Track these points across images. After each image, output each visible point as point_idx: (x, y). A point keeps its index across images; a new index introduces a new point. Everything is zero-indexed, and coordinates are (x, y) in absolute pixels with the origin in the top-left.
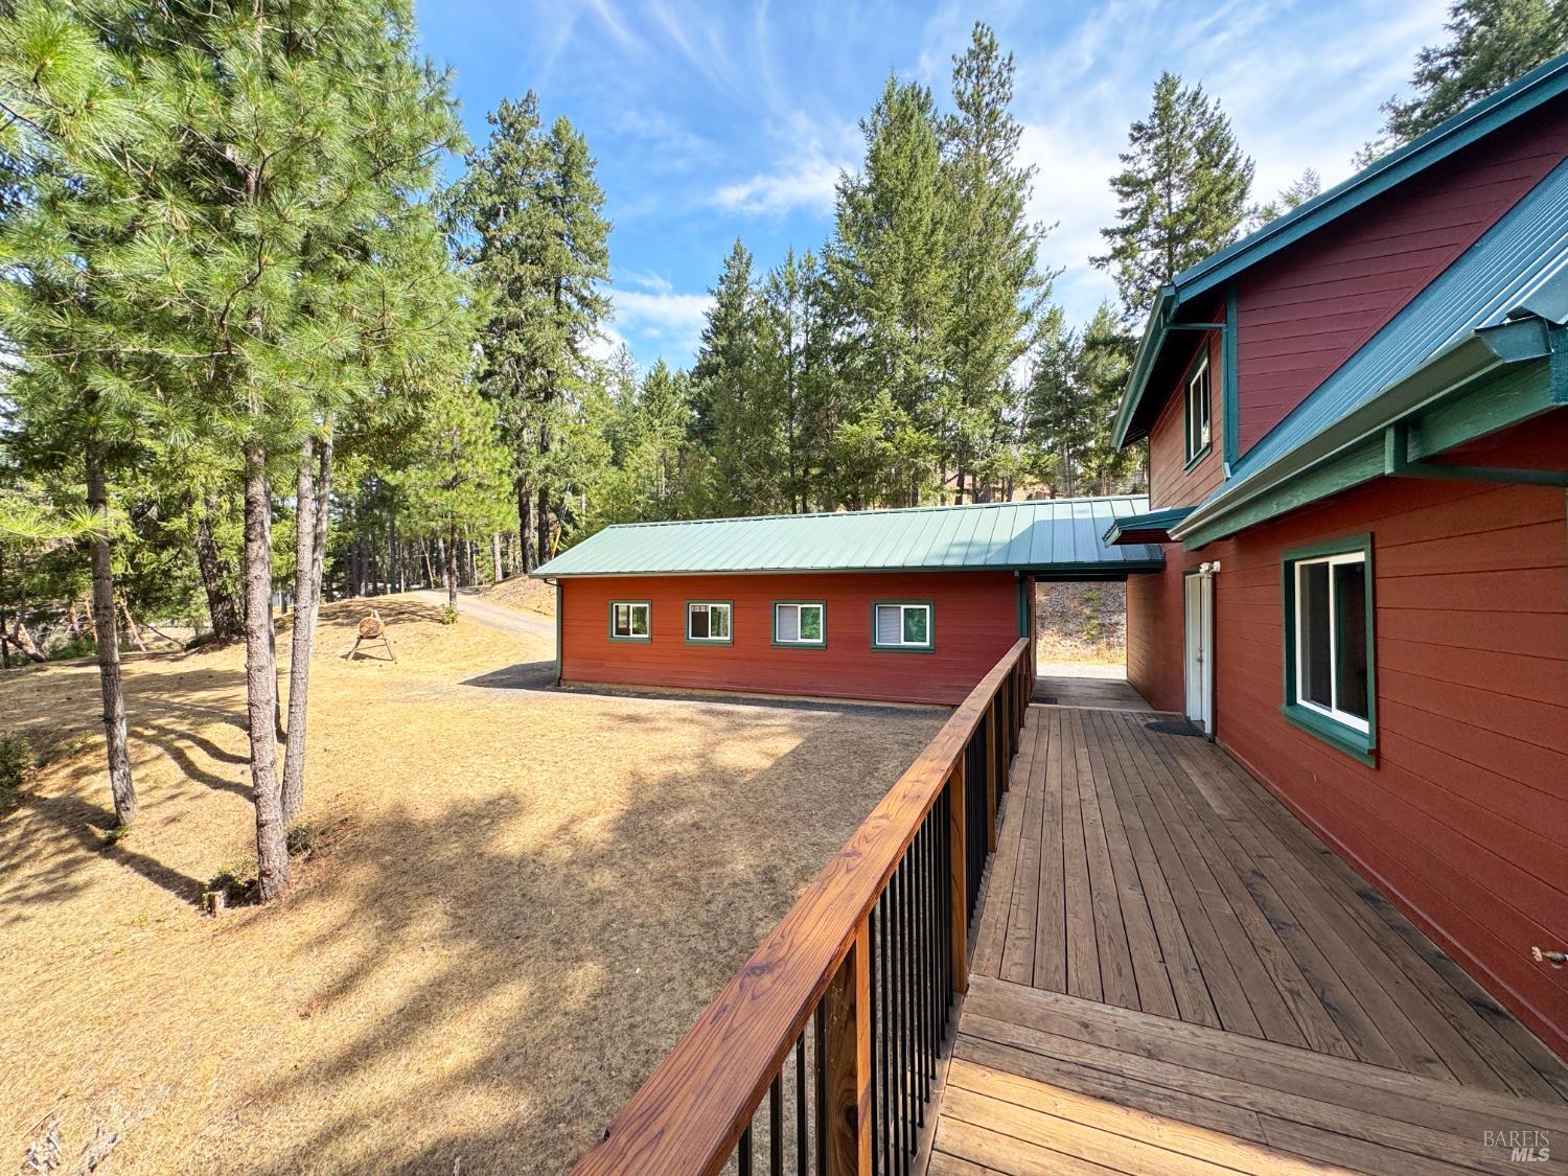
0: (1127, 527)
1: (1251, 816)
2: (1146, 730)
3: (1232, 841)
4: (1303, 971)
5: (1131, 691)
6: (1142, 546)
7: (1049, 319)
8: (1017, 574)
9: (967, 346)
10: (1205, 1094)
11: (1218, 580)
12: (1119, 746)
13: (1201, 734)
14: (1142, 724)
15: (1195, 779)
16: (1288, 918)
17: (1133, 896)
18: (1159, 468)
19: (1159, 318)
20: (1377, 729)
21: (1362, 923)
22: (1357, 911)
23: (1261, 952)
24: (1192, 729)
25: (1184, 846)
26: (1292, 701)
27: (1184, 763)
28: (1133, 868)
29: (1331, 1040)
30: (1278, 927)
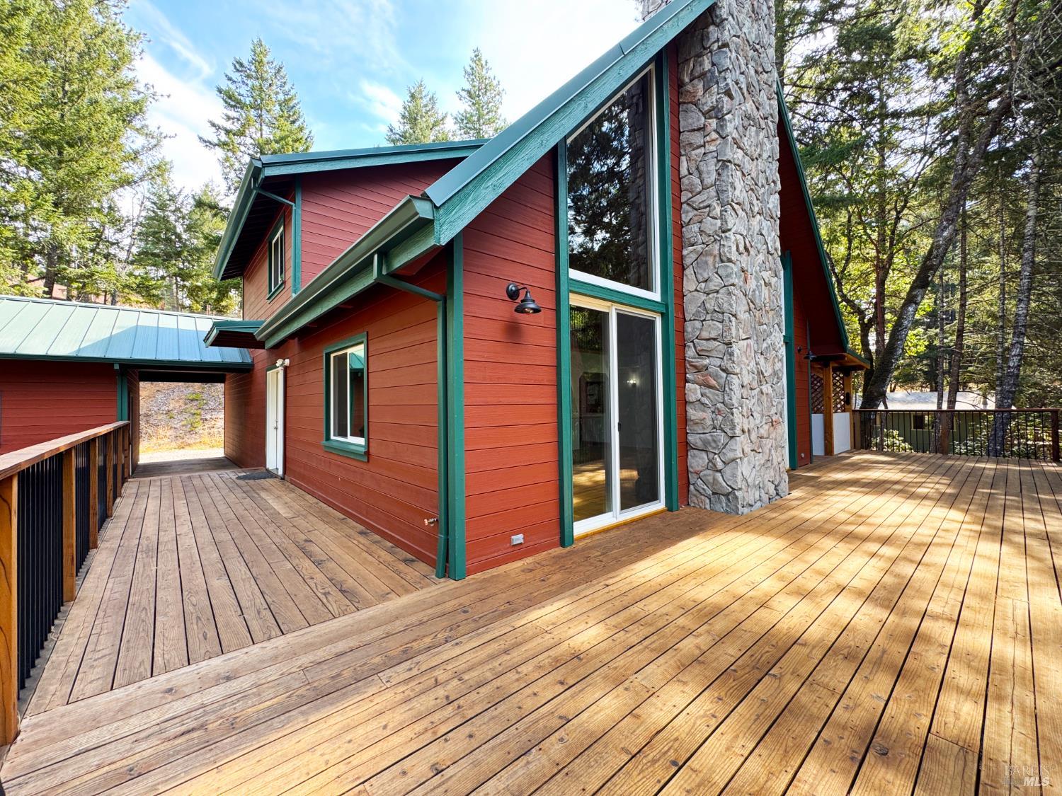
0: (224, 328)
1: (305, 513)
2: (238, 481)
3: (294, 529)
4: (331, 580)
5: (227, 462)
6: (236, 349)
7: (159, 168)
8: (117, 367)
9: (60, 153)
10: (269, 679)
11: (288, 371)
12: (215, 494)
13: (276, 476)
14: (234, 477)
15: (270, 502)
16: (325, 557)
17: (219, 584)
18: (251, 298)
19: (250, 180)
20: (368, 442)
21: (361, 546)
22: (359, 542)
23: (308, 581)
24: (270, 475)
25: (261, 540)
26: (328, 438)
27: (263, 494)
28: (221, 566)
29: (344, 608)
30: (318, 564)
